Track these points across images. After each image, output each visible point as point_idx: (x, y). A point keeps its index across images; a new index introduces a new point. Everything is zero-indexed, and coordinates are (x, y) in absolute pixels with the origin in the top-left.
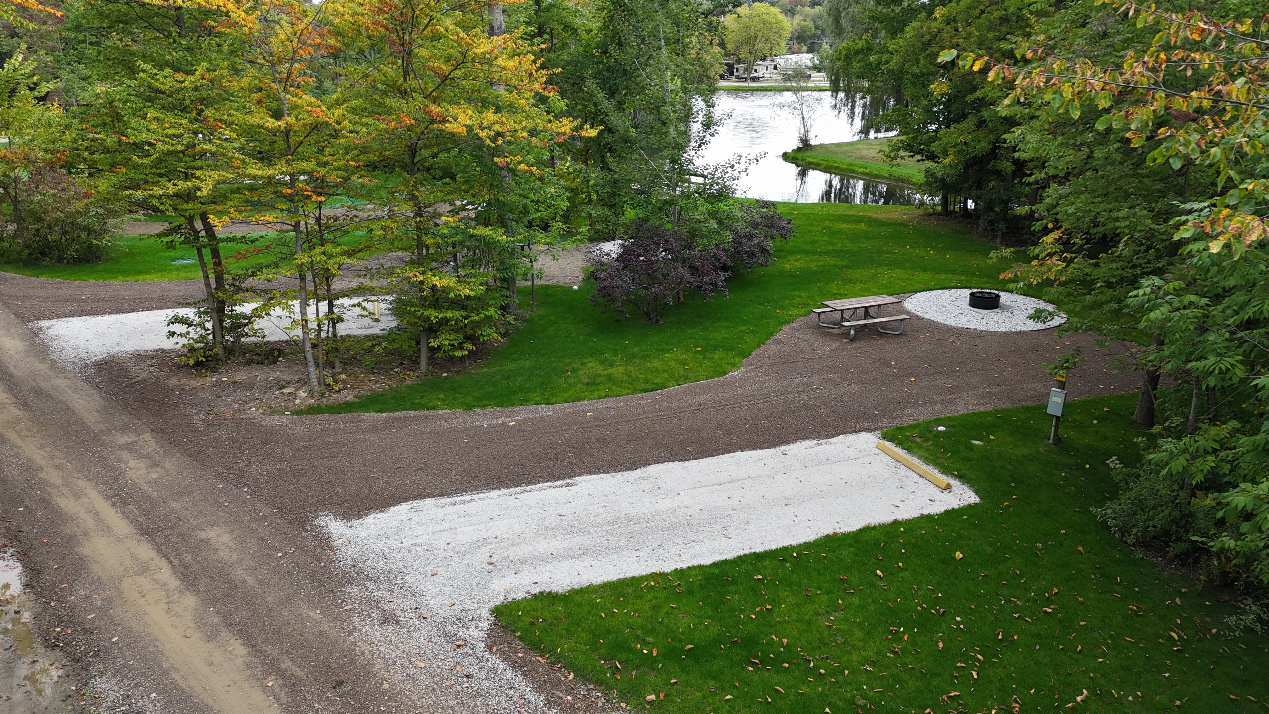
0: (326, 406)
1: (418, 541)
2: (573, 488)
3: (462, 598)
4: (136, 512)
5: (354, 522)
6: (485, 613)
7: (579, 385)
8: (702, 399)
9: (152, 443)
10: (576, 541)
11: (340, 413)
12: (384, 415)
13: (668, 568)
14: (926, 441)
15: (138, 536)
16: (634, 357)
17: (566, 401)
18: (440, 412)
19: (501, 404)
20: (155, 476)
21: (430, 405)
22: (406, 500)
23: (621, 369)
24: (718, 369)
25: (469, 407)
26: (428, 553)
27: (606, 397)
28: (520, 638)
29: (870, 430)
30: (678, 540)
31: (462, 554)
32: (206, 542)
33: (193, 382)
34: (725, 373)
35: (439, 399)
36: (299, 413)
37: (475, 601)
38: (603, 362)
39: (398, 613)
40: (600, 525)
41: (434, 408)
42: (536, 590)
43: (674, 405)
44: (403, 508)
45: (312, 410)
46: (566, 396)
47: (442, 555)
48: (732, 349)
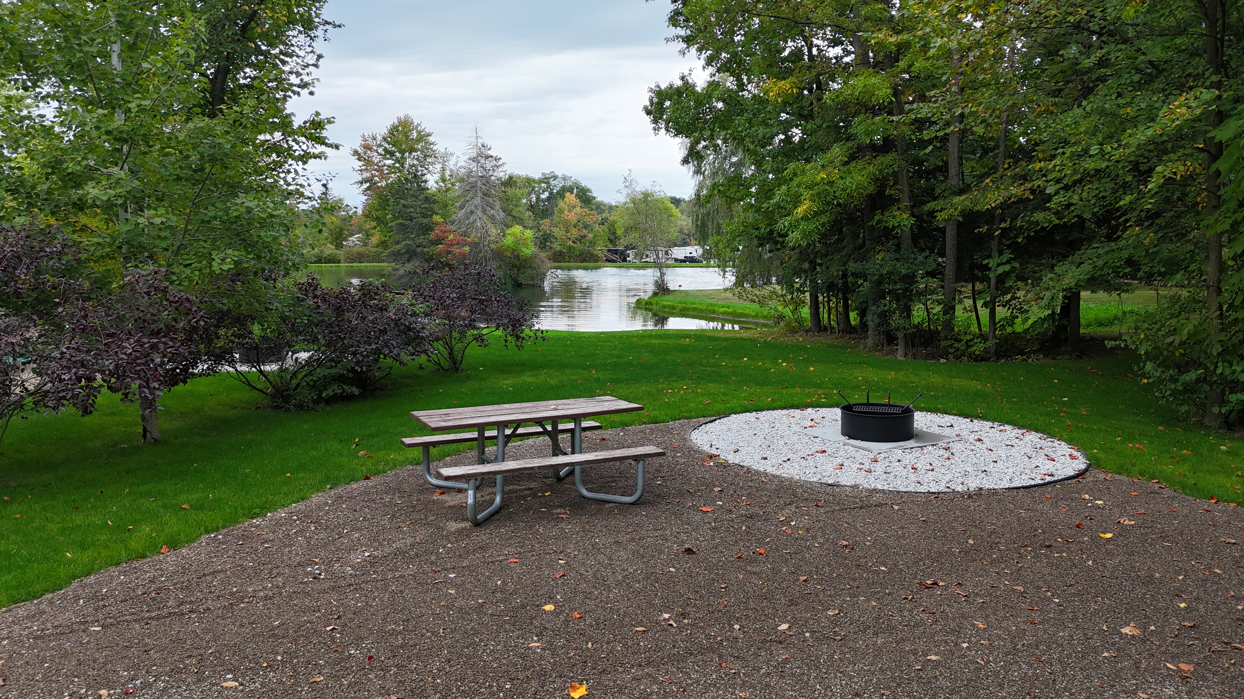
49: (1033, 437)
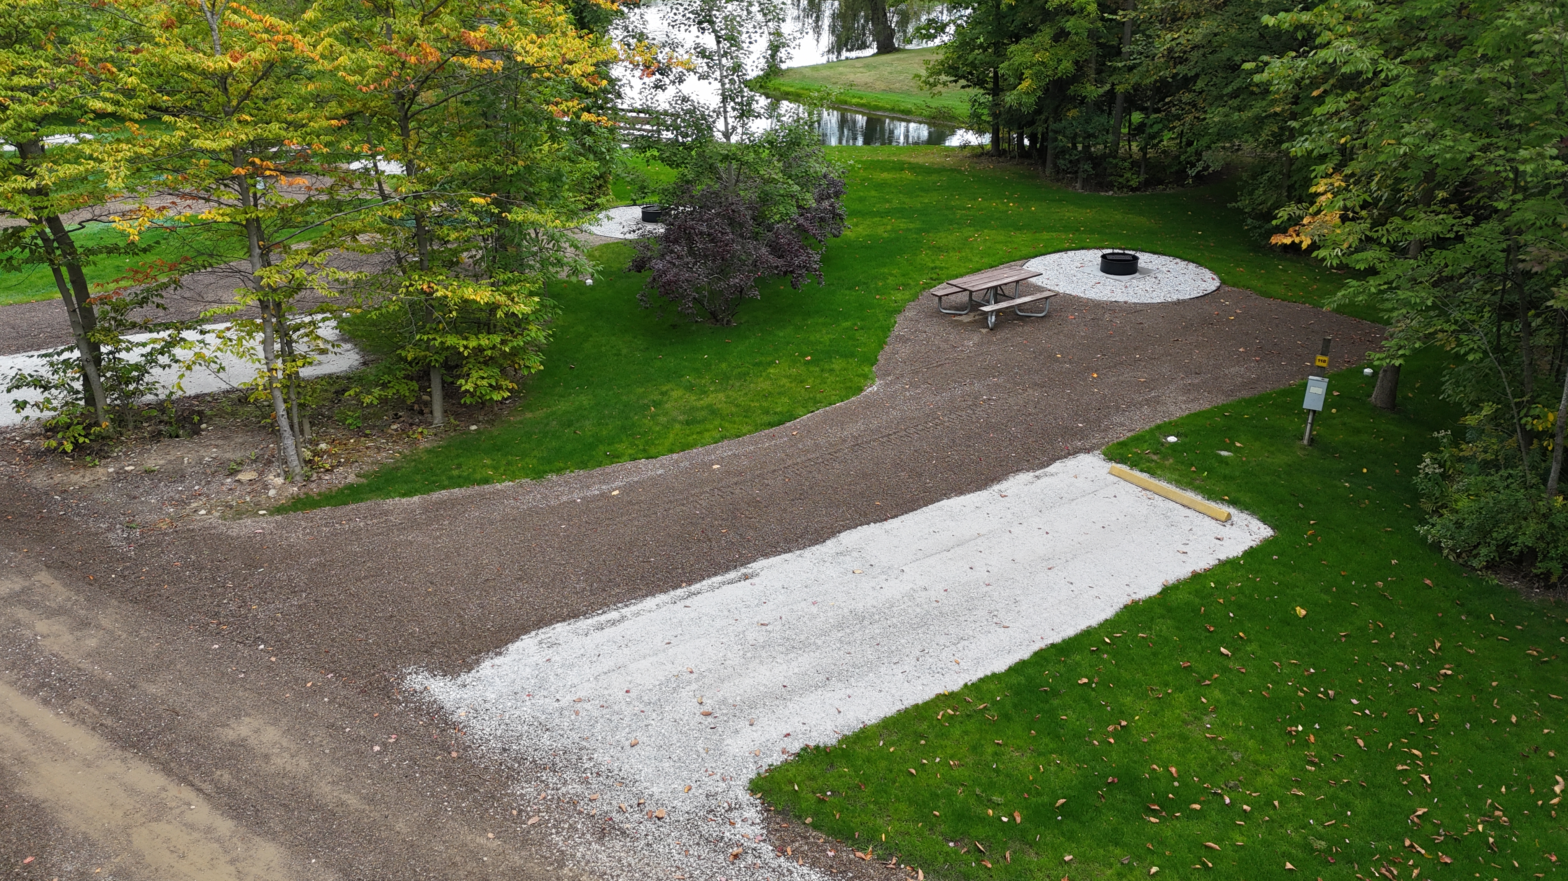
0: (319, 494)
1: (582, 694)
2: (755, 580)
3: (696, 776)
4: (92, 709)
5: (464, 677)
6: (745, 797)
7: (678, 426)
8: (854, 429)
9: (58, 586)
10: (805, 661)
11: (346, 503)
12: (416, 499)
13: (954, 683)
14: (1165, 457)
15: (119, 752)
16: (729, 378)
17: (672, 451)
18: (499, 486)
19: (583, 465)
20: (92, 643)
21: (478, 476)
22: (525, 630)
23: (721, 396)
24: (849, 384)
25: (538, 474)
26: (605, 711)
27: (723, 438)
28: (815, 827)
29: (1088, 451)
30: (942, 640)
31: (658, 705)
32: (241, 744)
33: (74, 478)
34: (861, 390)
35: (485, 466)
36: (279, 510)
37: (718, 777)
38: (690, 388)
39: (617, 817)
40: (825, 633)
41: (486, 481)
42: (796, 747)
43: (822, 441)
44: (527, 643)
45: (300, 504)
46: (667, 443)
47: (628, 711)
48: (852, 355)
49: (1192, 266)
